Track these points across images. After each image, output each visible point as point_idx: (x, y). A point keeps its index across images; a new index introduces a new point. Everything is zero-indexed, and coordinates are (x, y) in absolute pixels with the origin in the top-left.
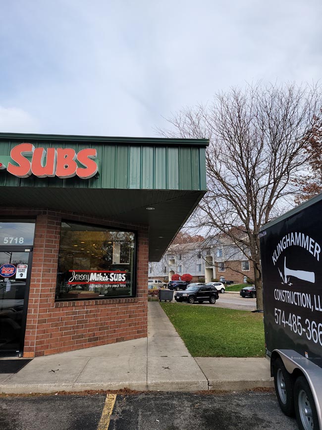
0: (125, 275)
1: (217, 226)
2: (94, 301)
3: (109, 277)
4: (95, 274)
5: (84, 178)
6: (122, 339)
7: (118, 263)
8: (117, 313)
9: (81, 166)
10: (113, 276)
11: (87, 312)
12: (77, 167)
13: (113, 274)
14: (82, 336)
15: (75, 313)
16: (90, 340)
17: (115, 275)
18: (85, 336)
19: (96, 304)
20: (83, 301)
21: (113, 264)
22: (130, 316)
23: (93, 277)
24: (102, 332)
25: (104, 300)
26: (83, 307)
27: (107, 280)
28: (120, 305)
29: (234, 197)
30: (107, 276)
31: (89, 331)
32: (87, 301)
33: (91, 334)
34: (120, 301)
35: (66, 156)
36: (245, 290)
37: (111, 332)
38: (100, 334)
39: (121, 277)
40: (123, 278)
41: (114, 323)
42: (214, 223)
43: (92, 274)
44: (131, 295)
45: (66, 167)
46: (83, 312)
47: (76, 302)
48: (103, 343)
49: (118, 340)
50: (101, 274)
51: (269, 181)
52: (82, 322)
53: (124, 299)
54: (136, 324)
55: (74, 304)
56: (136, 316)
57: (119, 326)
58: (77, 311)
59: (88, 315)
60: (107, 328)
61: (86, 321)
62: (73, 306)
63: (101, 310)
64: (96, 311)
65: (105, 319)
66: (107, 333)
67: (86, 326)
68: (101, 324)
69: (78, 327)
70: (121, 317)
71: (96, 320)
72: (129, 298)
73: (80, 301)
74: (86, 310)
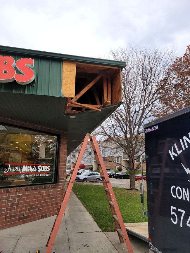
2: (25, 188)
6: (46, 216)
7: (43, 157)
8: (43, 196)
11: (18, 197)
12: (15, 73)
14: (14, 216)
15: (9, 198)
16: (20, 219)
18: (16, 216)
19: (26, 190)
20: (16, 188)
21: (40, 158)
22: (52, 198)
24: (30, 212)
25: (32, 186)
26: (15, 193)
28: (45, 189)
31: (19, 211)
32: (19, 188)
33: (21, 214)
34: (45, 186)
35: (6, 63)
36: (117, 174)
37: (37, 211)
38: (29, 214)
41: (40, 204)
42: (105, 133)
44: (53, 181)
45: (5, 72)
46: (15, 197)
47: (10, 189)
48: (31, 220)
49: (42, 217)
52: (14, 205)
53: (48, 185)
54: (56, 204)
55: (8, 191)
56: (57, 197)
57: (44, 206)
58: (11, 196)
59: (19, 199)
60: (34, 208)
61: (17, 204)
62: (7, 192)
63: (30, 194)
64: (26, 195)
65: (33, 202)
66: (34, 212)
67: (17, 208)
68: (30, 205)
69: (10, 209)
70: (45, 199)
71: (26, 203)
72: (52, 184)
73: (13, 189)
74: (17, 195)
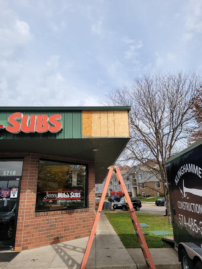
0: (80, 193)
1: (139, 160)
2: (60, 211)
3: (70, 195)
4: (61, 193)
5: (53, 133)
6: (79, 237)
7: (76, 185)
8: (76, 219)
9: (51, 125)
10: (72, 194)
11: (56, 219)
12: (49, 126)
13: (72, 193)
14: (53, 235)
15: (48, 220)
16: (58, 238)
17: (74, 193)
18: (55, 235)
19: (62, 213)
20: (53, 212)
21: (73, 186)
22: (84, 221)
23: (60, 195)
24: (66, 232)
25: (67, 210)
26: (53, 215)
27: (69, 197)
28: (77, 213)
29: (148, 141)
30: (68, 195)
31: (57, 232)
32: (56, 212)
33: (58, 234)
34: (77, 211)
35: (42, 120)
36: (158, 201)
37: (71, 232)
38: (65, 234)
39: (77, 195)
40: (79, 196)
41: (73, 226)
42: (137, 158)
43: (59, 193)
44: (84, 206)
45: (43, 126)
46: (53, 219)
47: (49, 212)
49: (76, 238)
50: (64, 193)
51: (170, 131)
52: (53, 226)
53: (80, 209)
54: (87, 226)
55: (47, 213)
56: (88, 221)
57: (77, 228)
58: (50, 218)
59: (57, 221)
60: (69, 229)
61: (55, 225)
62: (46, 215)
63: (65, 217)
64: (62, 218)
65: (68, 224)
66: (69, 233)
67: (55, 228)
68: (65, 227)
69: (50, 229)
70: (78, 222)
71: (62, 224)
72: (83, 209)
73: (51, 212)
74: (55, 217)
